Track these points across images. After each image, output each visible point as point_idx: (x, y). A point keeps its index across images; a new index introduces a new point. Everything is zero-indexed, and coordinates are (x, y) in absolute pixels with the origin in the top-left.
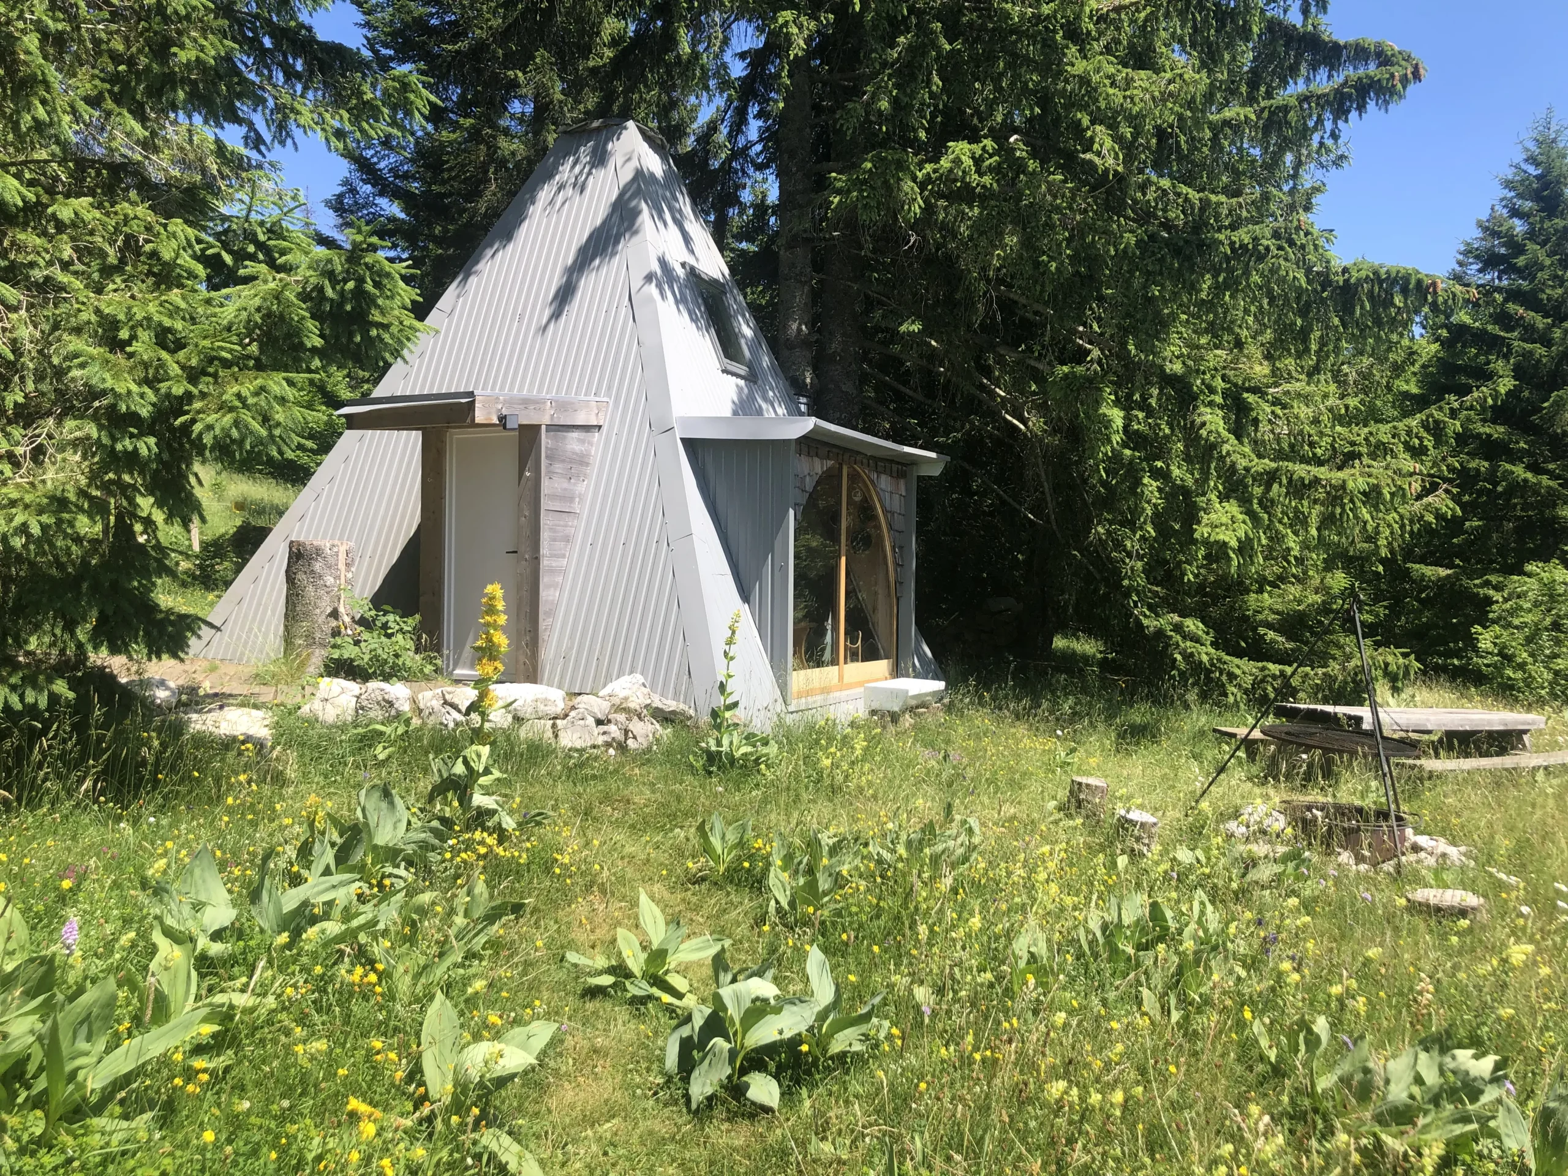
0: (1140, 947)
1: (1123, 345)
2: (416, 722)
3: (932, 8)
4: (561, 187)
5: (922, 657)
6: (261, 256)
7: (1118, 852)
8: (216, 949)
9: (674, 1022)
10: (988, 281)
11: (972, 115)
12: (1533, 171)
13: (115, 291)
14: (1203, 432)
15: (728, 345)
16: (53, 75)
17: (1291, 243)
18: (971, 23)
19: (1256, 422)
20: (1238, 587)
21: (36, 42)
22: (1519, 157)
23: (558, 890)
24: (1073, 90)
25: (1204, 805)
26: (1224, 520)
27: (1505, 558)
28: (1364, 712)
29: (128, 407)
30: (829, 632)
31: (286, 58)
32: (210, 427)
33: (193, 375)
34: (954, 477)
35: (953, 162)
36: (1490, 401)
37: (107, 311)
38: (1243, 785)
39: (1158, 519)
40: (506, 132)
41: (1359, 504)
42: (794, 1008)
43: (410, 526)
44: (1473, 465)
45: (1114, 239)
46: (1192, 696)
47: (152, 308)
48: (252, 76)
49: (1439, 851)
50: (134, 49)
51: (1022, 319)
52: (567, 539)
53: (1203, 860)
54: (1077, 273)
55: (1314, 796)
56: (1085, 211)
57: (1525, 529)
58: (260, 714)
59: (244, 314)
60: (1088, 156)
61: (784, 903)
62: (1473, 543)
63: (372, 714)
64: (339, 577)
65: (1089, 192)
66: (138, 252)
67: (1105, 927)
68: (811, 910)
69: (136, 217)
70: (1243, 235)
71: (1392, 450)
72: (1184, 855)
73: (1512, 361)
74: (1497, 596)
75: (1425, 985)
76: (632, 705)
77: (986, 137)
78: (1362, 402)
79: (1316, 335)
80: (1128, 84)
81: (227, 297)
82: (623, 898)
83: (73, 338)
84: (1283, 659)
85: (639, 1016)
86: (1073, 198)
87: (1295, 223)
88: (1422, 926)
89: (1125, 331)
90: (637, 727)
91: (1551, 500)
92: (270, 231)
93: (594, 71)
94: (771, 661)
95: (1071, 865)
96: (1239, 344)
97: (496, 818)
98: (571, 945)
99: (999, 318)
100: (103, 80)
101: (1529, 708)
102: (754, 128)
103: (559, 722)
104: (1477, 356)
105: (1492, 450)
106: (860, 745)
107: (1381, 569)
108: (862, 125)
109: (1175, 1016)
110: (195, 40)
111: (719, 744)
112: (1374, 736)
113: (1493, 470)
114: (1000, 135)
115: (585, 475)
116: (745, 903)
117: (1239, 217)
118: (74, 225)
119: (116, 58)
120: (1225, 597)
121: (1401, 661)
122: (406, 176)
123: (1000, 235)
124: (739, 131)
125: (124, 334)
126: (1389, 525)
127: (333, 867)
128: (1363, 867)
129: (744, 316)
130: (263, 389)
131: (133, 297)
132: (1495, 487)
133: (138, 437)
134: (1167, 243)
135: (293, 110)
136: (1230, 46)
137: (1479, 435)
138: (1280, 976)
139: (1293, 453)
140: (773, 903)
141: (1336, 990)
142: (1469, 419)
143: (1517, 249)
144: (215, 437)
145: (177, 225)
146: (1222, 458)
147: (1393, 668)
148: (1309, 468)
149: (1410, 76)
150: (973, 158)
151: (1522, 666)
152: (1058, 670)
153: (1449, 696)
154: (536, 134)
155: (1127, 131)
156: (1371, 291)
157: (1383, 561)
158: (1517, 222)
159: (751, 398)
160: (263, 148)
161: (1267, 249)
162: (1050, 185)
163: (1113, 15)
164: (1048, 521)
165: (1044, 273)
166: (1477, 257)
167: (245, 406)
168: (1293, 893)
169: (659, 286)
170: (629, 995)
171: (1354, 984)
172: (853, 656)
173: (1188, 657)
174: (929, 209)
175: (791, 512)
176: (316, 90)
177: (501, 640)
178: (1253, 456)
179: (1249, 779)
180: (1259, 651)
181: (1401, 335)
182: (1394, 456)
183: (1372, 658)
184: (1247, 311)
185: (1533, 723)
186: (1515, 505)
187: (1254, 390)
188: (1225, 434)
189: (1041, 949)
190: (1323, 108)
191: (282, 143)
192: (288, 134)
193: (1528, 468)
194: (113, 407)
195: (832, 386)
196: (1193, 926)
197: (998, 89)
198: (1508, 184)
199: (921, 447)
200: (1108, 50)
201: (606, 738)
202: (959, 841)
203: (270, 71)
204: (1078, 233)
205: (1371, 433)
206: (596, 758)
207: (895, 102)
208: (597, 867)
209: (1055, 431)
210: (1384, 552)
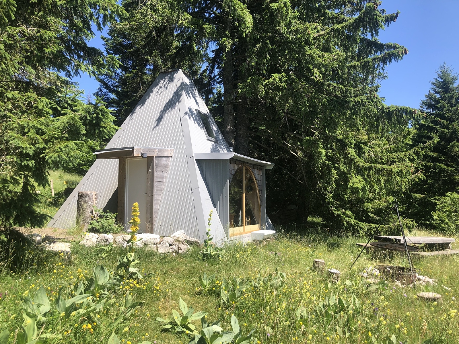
0: (336, 313)
1: (325, 131)
2: (114, 246)
3: (266, 36)
4: (160, 88)
5: (268, 223)
6: (69, 108)
7: (328, 282)
8: (44, 319)
9: (190, 340)
10: (285, 113)
11: (279, 66)
12: (440, 80)
13: (24, 118)
14: (349, 156)
15: (209, 132)
16: (8, 56)
17: (372, 101)
18: (278, 41)
19: (364, 153)
20: (361, 201)
21: (3, 47)
22: (436, 76)
23: (155, 298)
24: (307, 59)
25: (354, 267)
26: (357, 181)
27: (440, 191)
28: (401, 238)
29: (26, 151)
30: (240, 216)
31: (78, 52)
32: (51, 157)
33: (46, 142)
34: (277, 170)
35: (273, 79)
36: (432, 145)
37: (21, 124)
38: (366, 261)
39: (336, 182)
40: (145, 74)
41: (396, 176)
42: (227, 335)
43: (115, 187)
44: (428, 164)
45: (320, 100)
46: (349, 234)
47: (35, 123)
48: (68, 57)
49: (426, 281)
50: (32, 49)
51: (295, 124)
52: (162, 190)
53: (354, 285)
54: (310, 110)
55: (387, 264)
56: (312, 93)
57: (445, 183)
58: (68, 244)
59: (63, 124)
60: (312, 77)
61: (225, 301)
62: (430, 187)
63: (102, 244)
64: (93, 202)
65: (313, 87)
66: (32, 106)
67: (324, 306)
68: (233, 303)
69: (31, 97)
70: (358, 99)
71: (405, 160)
72: (348, 283)
73: (438, 134)
74: (438, 203)
75: (425, 324)
76: (180, 240)
77: (283, 72)
78: (395, 147)
79: (381, 127)
80: (323, 56)
81: (59, 120)
82: (176, 300)
83: (11, 131)
84: (376, 222)
85: (179, 338)
86: (308, 89)
87: (373, 95)
88: (423, 305)
89: (325, 127)
90: (182, 246)
91: (452, 174)
92: (72, 100)
93: (170, 56)
94: (223, 225)
95: (314, 287)
96: (358, 130)
97: (137, 275)
98: (158, 315)
99: (288, 124)
100: (23, 57)
101: (450, 236)
102: (216, 71)
103: (158, 245)
104: (428, 133)
105: (434, 160)
106: (249, 251)
107: (403, 195)
108: (247, 70)
109: (347, 335)
110: (50, 46)
111: (207, 251)
112: (405, 246)
113: (435, 165)
114: (287, 72)
115: (167, 171)
116: (213, 301)
117: (357, 93)
118: (13, 99)
119: (27, 51)
120: (358, 204)
121: (411, 223)
122: (116, 87)
123: (288, 100)
124: (212, 72)
125: (26, 130)
126: (405, 182)
127: (83, 292)
128: (403, 286)
129: (214, 124)
130: (67, 146)
131: (30, 120)
132: (435, 171)
133: (29, 160)
134: (336, 102)
135: (80, 66)
136: (351, 46)
137: (430, 155)
138: (380, 322)
139: (376, 162)
140: (222, 300)
141: (398, 326)
142: (426, 151)
143: (438, 102)
144: (52, 160)
145: (44, 99)
146: (355, 163)
147: (409, 225)
148: (381, 165)
149: (404, 53)
150: (279, 78)
151: (447, 223)
152: (309, 227)
153: (426, 233)
154: (154, 74)
155: (323, 70)
156: (396, 113)
157: (403, 193)
158: (436, 94)
159: (216, 147)
160: (71, 77)
161: (365, 102)
162: (302, 85)
163: (318, 38)
164: (304, 182)
165: (300, 111)
166: (426, 105)
167: (61, 151)
168: (382, 294)
169: (189, 116)
170: (176, 331)
171: (403, 324)
172: (248, 223)
173: (348, 222)
174: (267, 93)
175: (228, 180)
176: (87, 60)
177: (138, 220)
178: (364, 162)
179: (368, 259)
180: (369, 220)
181: (405, 127)
182: (406, 162)
183: (402, 222)
184: (360, 121)
185: (452, 240)
186: (442, 176)
187: (364, 143)
188: (355, 156)
189: (305, 314)
190: (379, 61)
191: (77, 75)
192: (78, 73)
193: (445, 165)
194: (21, 152)
195: (240, 144)
196: (352, 305)
197: (286, 58)
198: (434, 84)
199: (266, 161)
200: (317, 47)
201: (172, 250)
202: (279, 280)
203: (73, 55)
204: (310, 99)
205: (398, 155)
206: (169, 256)
207: (256, 63)
208: (167, 290)
209: (305, 156)
210: (404, 190)
